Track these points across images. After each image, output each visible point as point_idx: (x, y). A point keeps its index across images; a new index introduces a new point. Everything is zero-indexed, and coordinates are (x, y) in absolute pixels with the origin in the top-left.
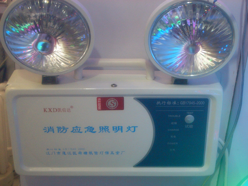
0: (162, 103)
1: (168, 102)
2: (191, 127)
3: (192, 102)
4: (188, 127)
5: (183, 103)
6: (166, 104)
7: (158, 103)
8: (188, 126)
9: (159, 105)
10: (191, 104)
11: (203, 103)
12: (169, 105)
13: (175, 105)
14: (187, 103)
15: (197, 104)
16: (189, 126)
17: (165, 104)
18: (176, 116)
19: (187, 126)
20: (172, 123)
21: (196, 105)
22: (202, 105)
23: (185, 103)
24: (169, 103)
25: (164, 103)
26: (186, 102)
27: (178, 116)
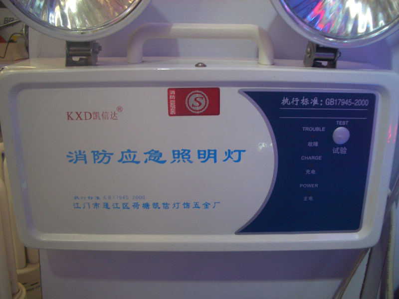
0: (293, 102)
1: (303, 100)
2: (344, 151)
3: (347, 100)
4: (338, 153)
5: (331, 102)
6: (299, 102)
7: (285, 101)
8: (338, 149)
9: (286, 105)
10: (345, 105)
11: (365, 102)
12: (305, 106)
13: (316, 106)
14: (338, 101)
15: (355, 105)
16: (339, 151)
17: (297, 104)
18: (318, 129)
19: (335, 151)
20: (310, 144)
21: (352, 106)
22: (364, 107)
23: (335, 102)
24: (305, 101)
25: (295, 102)
26: (336, 100)
27: (321, 129)
